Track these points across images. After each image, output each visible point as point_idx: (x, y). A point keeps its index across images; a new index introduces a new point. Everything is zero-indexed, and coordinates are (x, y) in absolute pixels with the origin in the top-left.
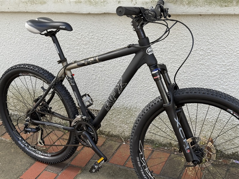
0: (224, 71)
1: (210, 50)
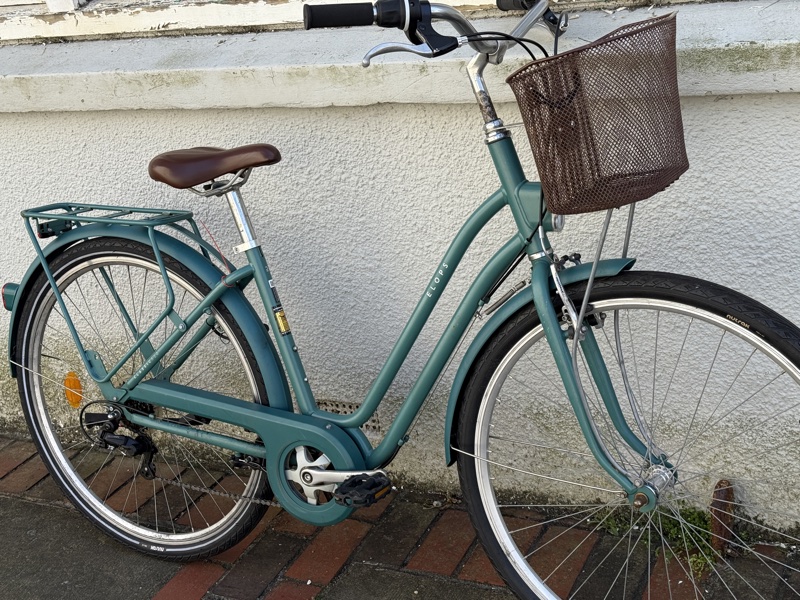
0: (754, 266)
1: (708, 204)
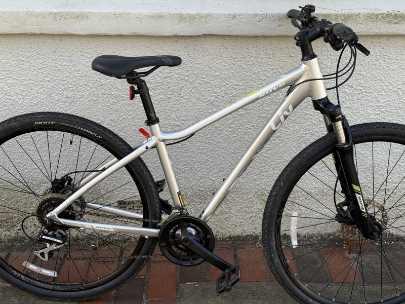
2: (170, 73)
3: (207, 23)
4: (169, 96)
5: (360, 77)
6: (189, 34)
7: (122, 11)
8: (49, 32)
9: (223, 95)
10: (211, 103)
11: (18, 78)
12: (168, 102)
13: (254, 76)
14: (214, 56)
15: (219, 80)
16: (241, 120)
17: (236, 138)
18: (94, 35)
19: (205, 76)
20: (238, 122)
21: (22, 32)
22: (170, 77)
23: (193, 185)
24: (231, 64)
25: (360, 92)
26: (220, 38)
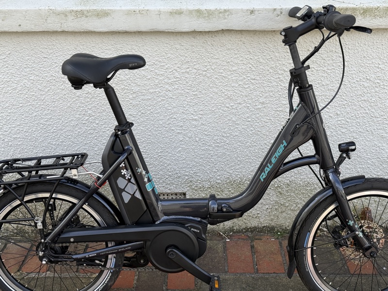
2: (188, 68)
3: (225, 19)
4: (187, 91)
5: (378, 70)
6: (207, 30)
7: (141, 8)
8: (70, 30)
9: (240, 89)
10: (229, 97)
11: (40, 75)
12: (186, 97)
13: (271, 71)
14: (232, 51)
15: (237, 75)
16: (258, 114)
17: (253, 131)
18: (113, 32)
19: (222, 71)
20: (255, 116)
21: (44, 30)
22: (188, 73)
23: (210, 177)
24: (248, 58)
25: (378, 85)
26: (238, 32)
